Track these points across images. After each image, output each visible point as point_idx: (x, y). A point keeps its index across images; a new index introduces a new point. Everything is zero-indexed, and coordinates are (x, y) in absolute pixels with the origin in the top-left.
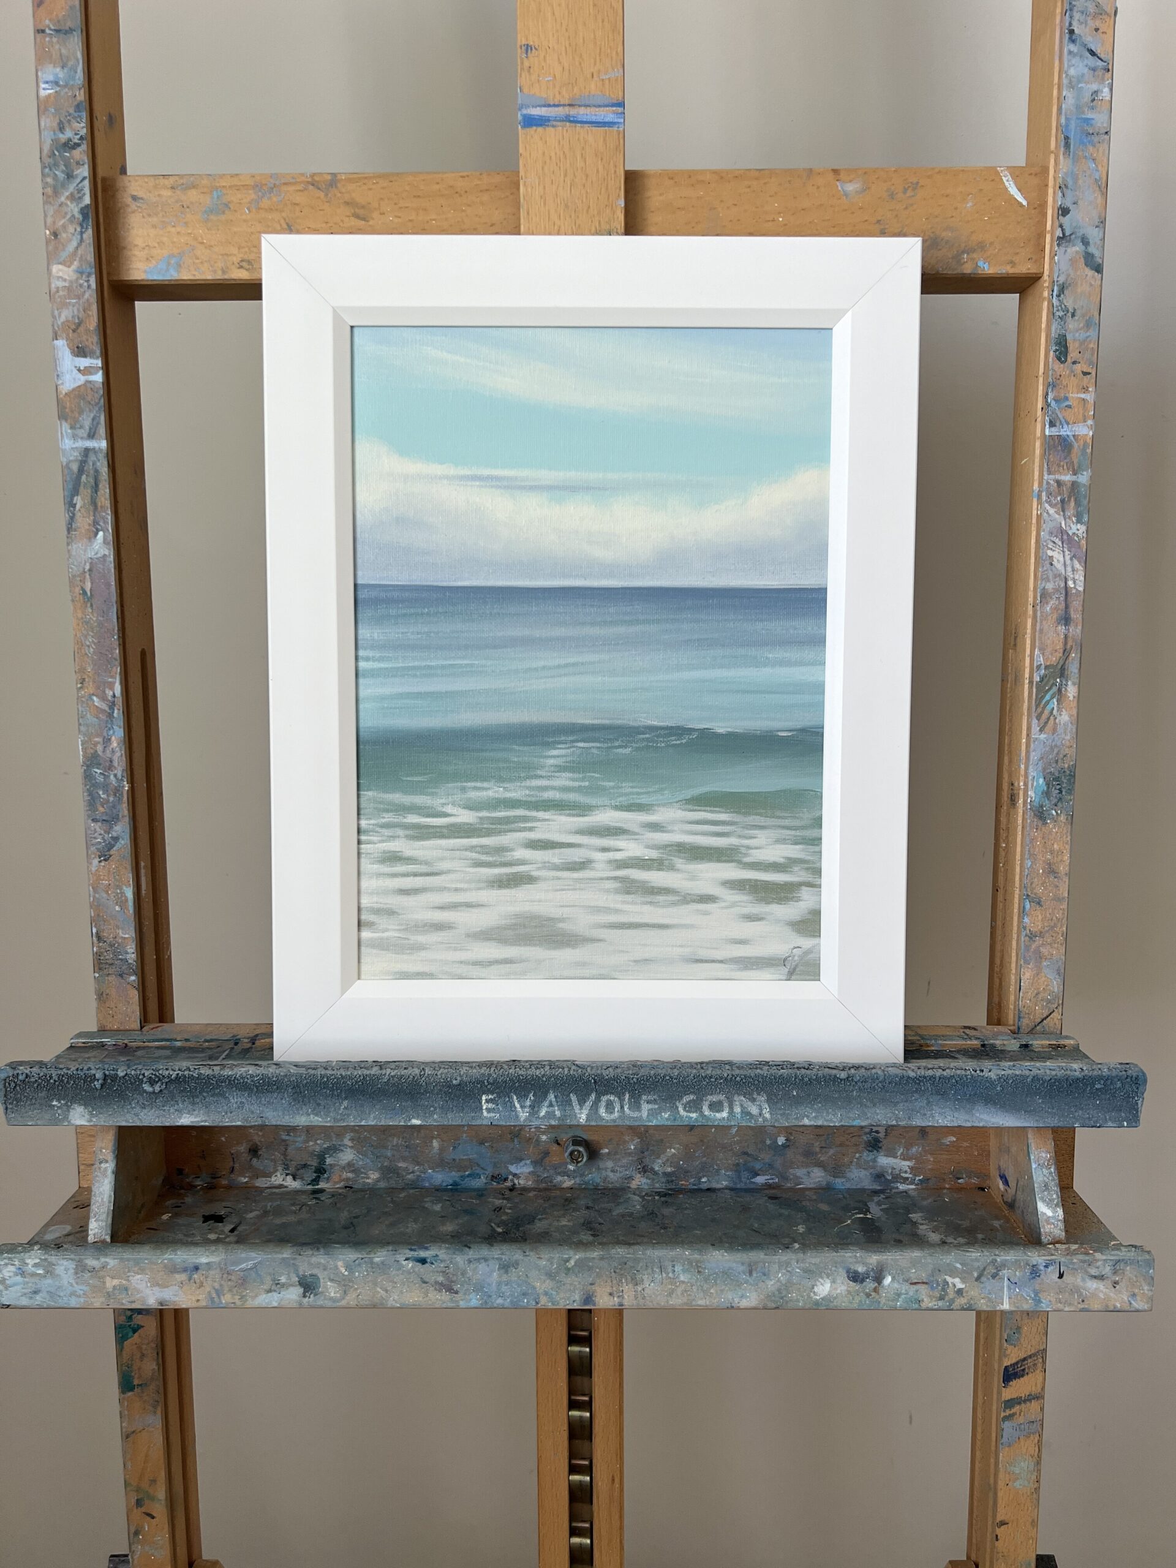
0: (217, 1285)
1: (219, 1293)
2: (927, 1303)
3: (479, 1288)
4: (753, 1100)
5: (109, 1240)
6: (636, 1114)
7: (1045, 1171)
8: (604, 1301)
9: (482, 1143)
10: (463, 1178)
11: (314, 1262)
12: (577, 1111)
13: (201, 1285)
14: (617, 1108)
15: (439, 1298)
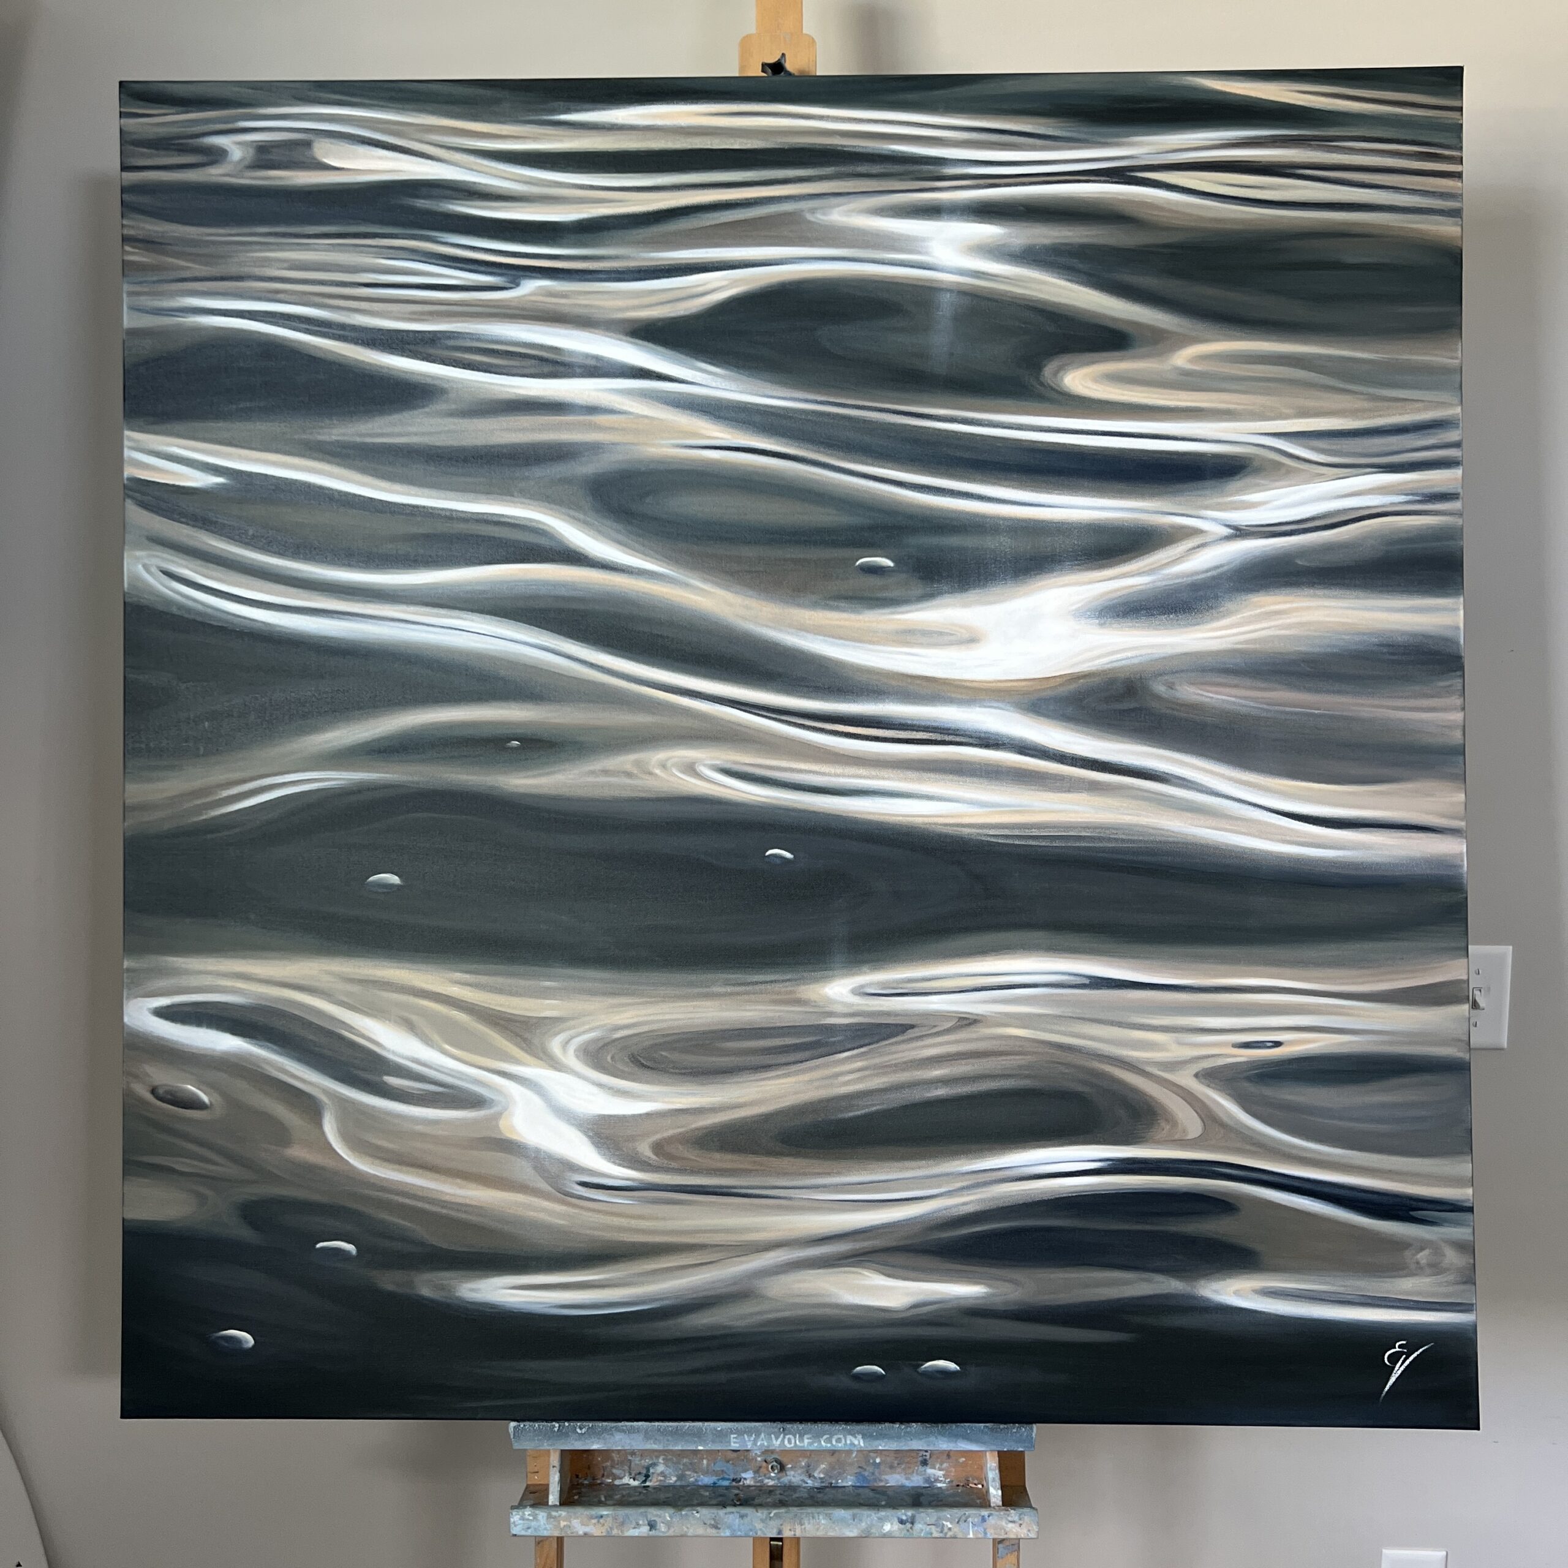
0: (610, 1525)
1: (611, 1528)
2: (935, 1534)
3: (729, 1527)
4: (856, 1437)
5: (558, 1504)
6: (802, 1445)
7: (994, 1472)
8: (787, 1533)
9: (728, 1462)
10: (718, 1480)
11: (653, 1513)
12: (774, 1442)
13: (603, 1525)
14: (793, 1441)
15: (712, 1532)
